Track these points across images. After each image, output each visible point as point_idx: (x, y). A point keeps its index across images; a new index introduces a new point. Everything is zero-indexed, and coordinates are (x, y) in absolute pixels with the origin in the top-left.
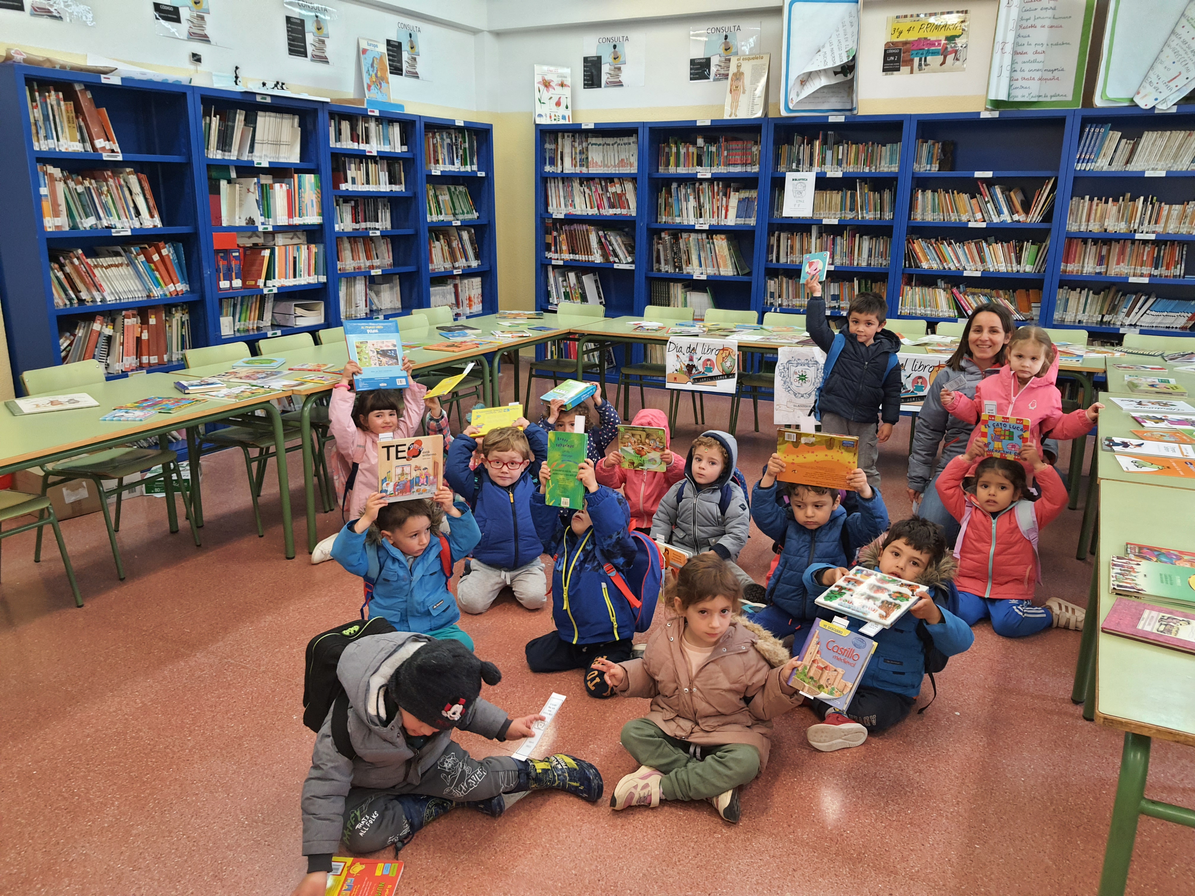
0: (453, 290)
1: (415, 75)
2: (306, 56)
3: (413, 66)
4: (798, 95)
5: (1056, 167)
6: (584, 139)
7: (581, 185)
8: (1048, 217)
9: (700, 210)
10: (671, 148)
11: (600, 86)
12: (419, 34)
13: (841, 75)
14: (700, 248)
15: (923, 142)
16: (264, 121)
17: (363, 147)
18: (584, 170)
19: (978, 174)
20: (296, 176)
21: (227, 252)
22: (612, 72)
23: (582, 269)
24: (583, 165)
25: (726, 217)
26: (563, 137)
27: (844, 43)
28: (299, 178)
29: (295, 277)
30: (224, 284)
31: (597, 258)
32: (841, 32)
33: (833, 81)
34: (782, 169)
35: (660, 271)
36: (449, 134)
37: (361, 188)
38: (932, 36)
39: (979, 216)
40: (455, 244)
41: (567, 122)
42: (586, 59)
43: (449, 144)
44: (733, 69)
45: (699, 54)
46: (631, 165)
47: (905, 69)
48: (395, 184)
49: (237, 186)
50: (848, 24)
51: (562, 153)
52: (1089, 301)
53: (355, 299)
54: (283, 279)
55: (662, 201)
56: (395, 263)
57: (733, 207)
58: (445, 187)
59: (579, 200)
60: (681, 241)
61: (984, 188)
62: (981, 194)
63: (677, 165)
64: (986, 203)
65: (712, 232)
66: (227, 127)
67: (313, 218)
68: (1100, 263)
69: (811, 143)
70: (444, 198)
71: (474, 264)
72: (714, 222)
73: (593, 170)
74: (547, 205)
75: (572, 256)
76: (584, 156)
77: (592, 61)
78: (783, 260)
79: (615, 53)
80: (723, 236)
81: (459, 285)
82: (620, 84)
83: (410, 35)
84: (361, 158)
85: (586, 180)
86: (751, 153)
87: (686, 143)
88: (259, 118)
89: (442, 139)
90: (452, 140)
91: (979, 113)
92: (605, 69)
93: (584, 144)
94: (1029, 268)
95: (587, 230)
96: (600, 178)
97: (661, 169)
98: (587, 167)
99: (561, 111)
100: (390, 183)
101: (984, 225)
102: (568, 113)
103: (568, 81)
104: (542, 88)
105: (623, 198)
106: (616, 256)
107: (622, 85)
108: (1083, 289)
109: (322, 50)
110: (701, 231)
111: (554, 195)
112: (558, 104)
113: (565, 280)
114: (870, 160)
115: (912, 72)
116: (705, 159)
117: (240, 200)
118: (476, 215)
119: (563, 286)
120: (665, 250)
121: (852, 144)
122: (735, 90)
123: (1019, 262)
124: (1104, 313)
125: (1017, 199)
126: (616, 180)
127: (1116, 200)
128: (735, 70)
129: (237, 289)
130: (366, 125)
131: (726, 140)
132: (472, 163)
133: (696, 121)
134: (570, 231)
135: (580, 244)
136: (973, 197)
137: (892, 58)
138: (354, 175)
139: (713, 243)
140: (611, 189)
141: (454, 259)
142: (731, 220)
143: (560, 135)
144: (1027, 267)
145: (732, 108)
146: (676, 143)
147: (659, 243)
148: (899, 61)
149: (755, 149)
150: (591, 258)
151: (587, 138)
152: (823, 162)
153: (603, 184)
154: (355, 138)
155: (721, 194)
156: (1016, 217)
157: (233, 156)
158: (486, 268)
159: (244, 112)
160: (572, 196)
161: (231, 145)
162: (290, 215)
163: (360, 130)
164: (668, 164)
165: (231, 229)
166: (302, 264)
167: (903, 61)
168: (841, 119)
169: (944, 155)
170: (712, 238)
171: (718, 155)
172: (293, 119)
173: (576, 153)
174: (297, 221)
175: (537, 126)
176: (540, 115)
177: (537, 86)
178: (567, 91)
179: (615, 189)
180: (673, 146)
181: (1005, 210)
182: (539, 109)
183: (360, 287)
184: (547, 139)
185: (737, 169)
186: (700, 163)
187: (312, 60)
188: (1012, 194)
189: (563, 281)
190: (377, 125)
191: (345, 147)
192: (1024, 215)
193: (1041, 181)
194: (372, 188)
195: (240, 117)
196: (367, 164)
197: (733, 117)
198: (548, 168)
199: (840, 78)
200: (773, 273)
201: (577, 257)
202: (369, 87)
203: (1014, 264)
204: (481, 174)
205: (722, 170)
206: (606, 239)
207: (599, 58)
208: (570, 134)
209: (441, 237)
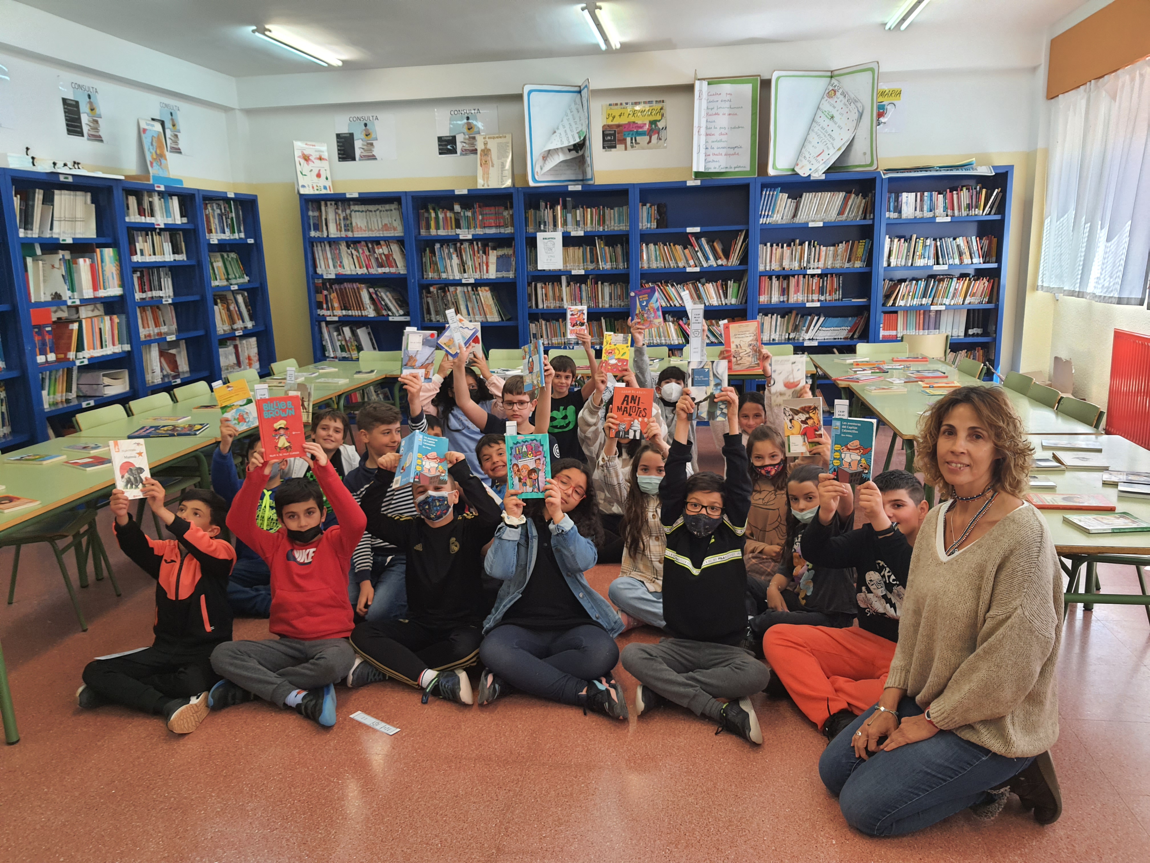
0: (233, 351)
1: (178, 151)
2: (83, 136)
3: (176, 142)
4: (541, 169)
5: (747, 223)
6: (347, 206)
7: (348, 247)
8: (744, 259)
9: (464, 266)
10: (430, 214)
11: (354, 159)
12: (178, 112)
13: (574, 152)
14: (467, 299)
15: (643, 205)
16: (61, 198)
17: (149, 220)
18: (350, 234)
19: (689, 230)
20: (98, 250)
21: (40, 327)
22: (365, 147)
23: (355, 323)
24: (348, 230)
25: (487, 272)
26: (326, 205)
27: (574, 126)
28: (101, 252)
29: (102, 347)
30: (41, 359)
31: (370, 312)
32: (570, 117)
33: (569, 156)
34: (531, 230)
35: (431, 321)
36: (219, 205)
37: (149, 259)
38: (639, 122)
39: (692, 262)
40: (232, 307)
41: (328, 192)
42: (338, 136)
43: (219, 215)
44: (480, 146)
45: (445, 133)
46: (395, 229)
47: (620, 147)
48: (178, 253)
49: (40, 262)
50: (575, 112)
51: (326, 220)
52: (778, 323)
53: (151, 365)
54: (92, 351)
55: (427, 259)
56: (180, 329)
57: (492, 263)
58: (218, 254)
59: (347, 261)
60: (448, 294)
61: (693, 240)
62: (692, 245)
63: (437, 228)
64: (697, 252)
65: (476, 285)
66: (27, 205)
67: (114, 290)
68: (783, 294)
69: (553, 207)
70: (218, 264)
71: (250, 325)
72: (477, 276)
73: (357, 234)
74: (315, 266)
75: (344, 312)
76: (348, 222)
77: (345, 138)
78: (540, 306)
79: (366, 130)
80: (487, 288)
81: (239, 346)
82: (373, 158)
83: (171, 114)
84: (149, 230)
85: (353, 243)
86: (503, 217)
87: (443, 209)
88: (57, 198)
89: (213, 210)
90: (221, 210)
91: (686, 182)
92: (358, 144)
93: (348, 211)
94: (733, 301)
95: (358, 288)
96: (366, 242)
97: (423, 232)
98: (352, 231)
99: (322, 182)
100: (174, 253)
101: (698, 269)
102: (328, 184)
103: (325, 155)
104: (303, 161)
105: (391, 258)
106: (390, 310)
107: (376, 159)
108: (773, 314)
109: (96, 129)
110: (467, 285)
111: (321, 258)
112: (319, 175)
113: (339, 334)
114: (602, 220)
115: (626, 149)
116: (463, 223)
117: (44, 276)
118: (247, 279)
119: (339, 340)
120: (435, 302)
121: (587, 208)
122: (485, 164)
123: (726, 296)
124: (790, 331)
125: (718, 247)
126: (382, 243)
127: (789, 245)
128: (483, 147)
129: (52, 362)
130: (151, 199)
131: (480, 207)
132: (239, 231)
133: (453, 191)
134: (341, 289)
135: (352, 301)
136: (685, 248)
137: (609, 138)
138: (142, 248)
139: (479, 294)
140: (379, 251)
141: (232, 322)
142: (492, 274)
143: (323, 203)
144: (732, 300)
145: (484, 180)
146: (434, 209)
147: (427, 297)
148: (615, 140)
149: (506, 213)
150: (364, 313)
151: (349, 205)
152: (565, 223)
153: (370, 246)
154: (142, 213)
155: (481, 252)
156: (720, 262)
157: (34, 233)
158: (262, 328)
159: (42, 191)
160: (340, 258)
161: (32, 224)
162: (95, 288)
163: (146, 205)
164: (428, 227)
165: (39, 305)
166: (107, 336)
167: (619, 140)
168: (579, 188)
169: (660, 215)
170: (477, 290)
171: (474, 219)
172: (86, 196)
173: (340, 219)
174: (102, 293)
175: (301, 196)
176: (303, 186)
177: (297, 159)
178: (325, 164)
179: (381, 250)
180: (432, 211)
181: (711, 257)
182: (302, 181)
183: (154, 352)
184: (310, 207)
185: (492, 231)
186: (458, 226)
187: (88, 139)
188: (715, 244)
189: (338, 335)
190: (160, 199)
191: (133, 221)
192: (725, 260)
193: (736, 234)
194: (158, 258)
195: (39, 195)
196: (152, 235)
197: (486, 187)
198: (313, 234)
199: (574, 154)
200: (534, 317)
201: (350, 313)
202: (152, 163)
203: (723, 299)
204: (251, 241)
205: (479, 231)
206: (377, 295)
207: (352, 135)
208: (333, 203)
209: (219, 301)
